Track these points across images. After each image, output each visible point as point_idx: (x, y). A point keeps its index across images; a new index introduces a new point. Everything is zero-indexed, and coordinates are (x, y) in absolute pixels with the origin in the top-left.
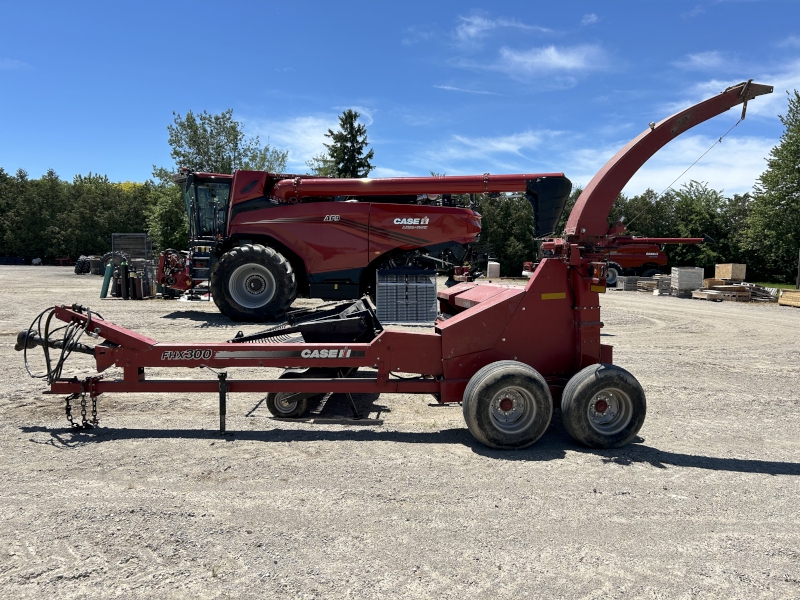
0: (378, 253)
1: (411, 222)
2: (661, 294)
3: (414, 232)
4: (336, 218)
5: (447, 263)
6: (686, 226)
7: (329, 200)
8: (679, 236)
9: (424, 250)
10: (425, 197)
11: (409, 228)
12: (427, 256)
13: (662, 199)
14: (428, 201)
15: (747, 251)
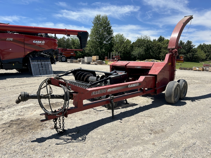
0: (28, 52)
1: (39, 42)
2: (82, 64)
3: (40, 46)
4: (11, 39)
5: (48, 56)
6: (73, 46)
7: (5, 32)
8: (72, 49)
9: (42, 52)
10: (40, 34)
11: (39, 44)
12: (42, 53)
13: (67, 39)
14: (41, 35)
15: (87, 53)
